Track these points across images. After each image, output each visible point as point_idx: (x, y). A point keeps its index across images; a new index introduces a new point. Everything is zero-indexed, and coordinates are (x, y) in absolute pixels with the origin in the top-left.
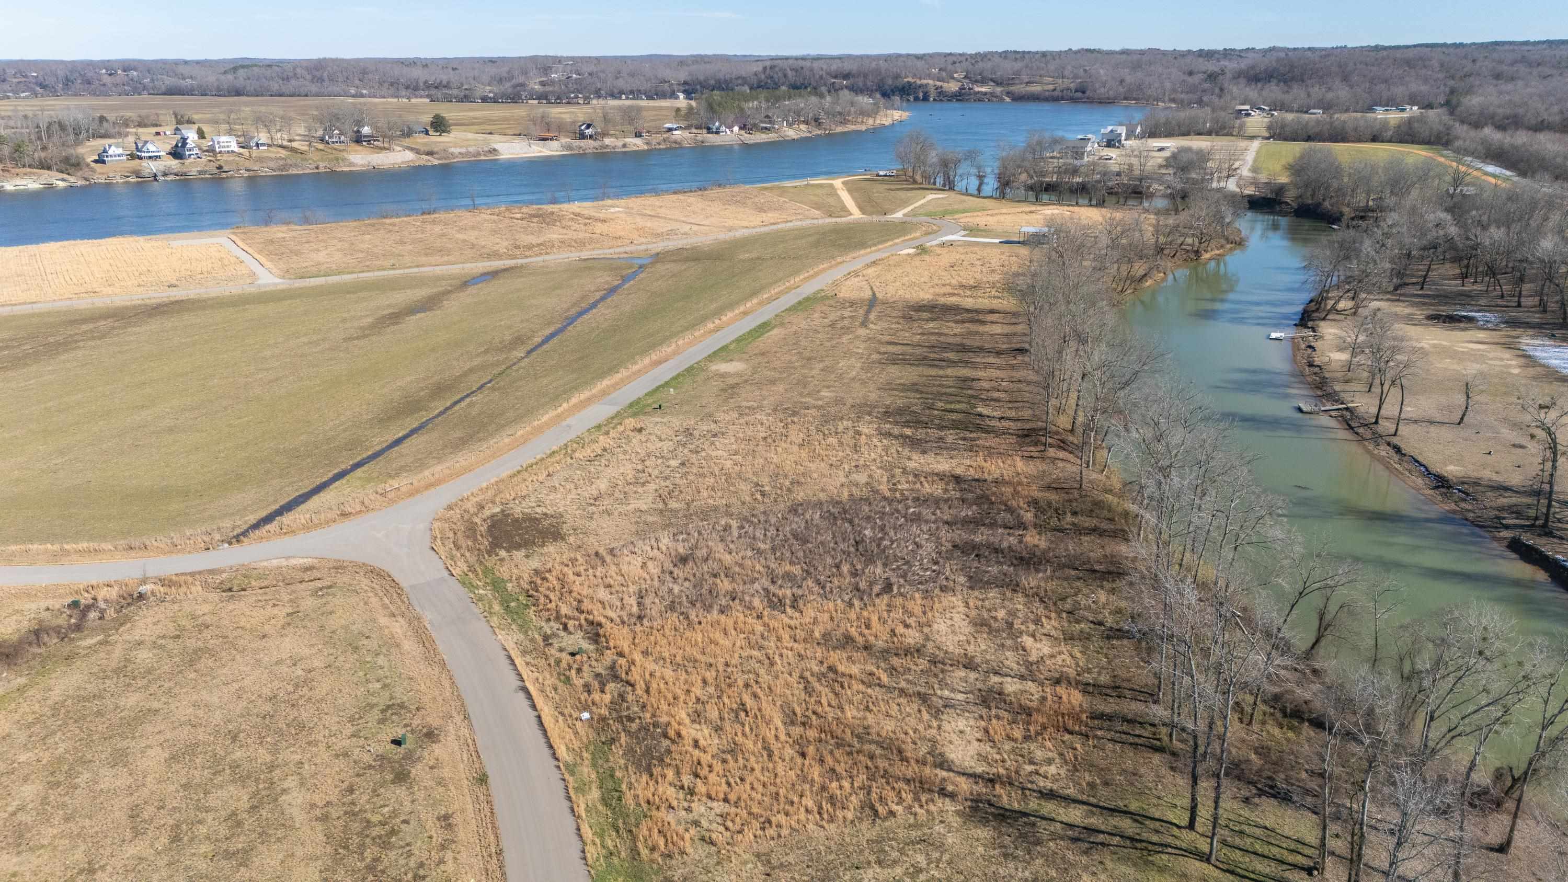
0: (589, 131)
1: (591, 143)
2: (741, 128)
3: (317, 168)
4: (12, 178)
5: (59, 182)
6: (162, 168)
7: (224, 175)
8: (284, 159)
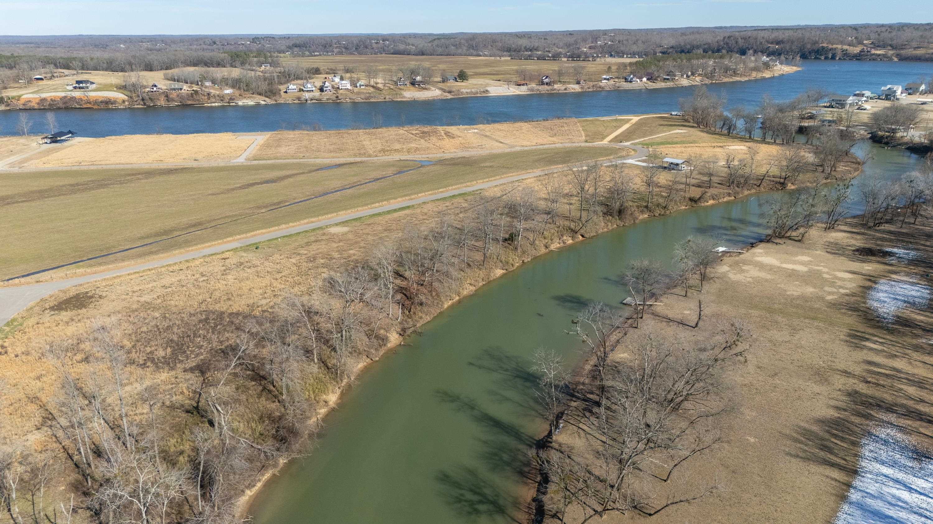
0: (547, 80)
1: (546, 87)
2: (648, 79)
3: (385, 99)
4: (242, 99)
5: (262, 101)
6: (311, 97)
7: (338, 101)
8: (369, 93)
